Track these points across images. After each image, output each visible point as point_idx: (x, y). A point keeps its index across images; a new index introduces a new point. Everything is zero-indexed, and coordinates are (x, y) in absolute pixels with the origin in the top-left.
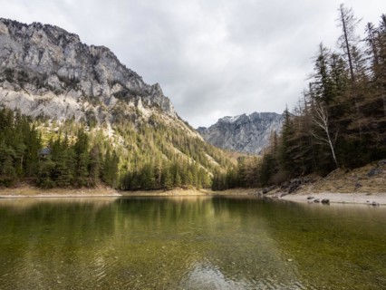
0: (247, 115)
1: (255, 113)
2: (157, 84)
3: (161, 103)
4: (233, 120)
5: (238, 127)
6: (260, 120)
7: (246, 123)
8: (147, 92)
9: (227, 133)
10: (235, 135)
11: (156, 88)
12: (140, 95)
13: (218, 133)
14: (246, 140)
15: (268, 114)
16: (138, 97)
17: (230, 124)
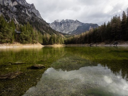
0: (64, 20)
1: (67, 20)
2: (33, 4)
3: (35, 12)
4: (59, 21)
5: (61, 24)
6: (68, 22)
7: (64, 23)
8: (28, 7)
9: (58, 26)
10: (60, 26)
11: (32, 6)
12: (26, 8)
13: (55, 26)
14: (64, 29)
15: (71, 20)
16: (25, 9)
17: (58, 23)
